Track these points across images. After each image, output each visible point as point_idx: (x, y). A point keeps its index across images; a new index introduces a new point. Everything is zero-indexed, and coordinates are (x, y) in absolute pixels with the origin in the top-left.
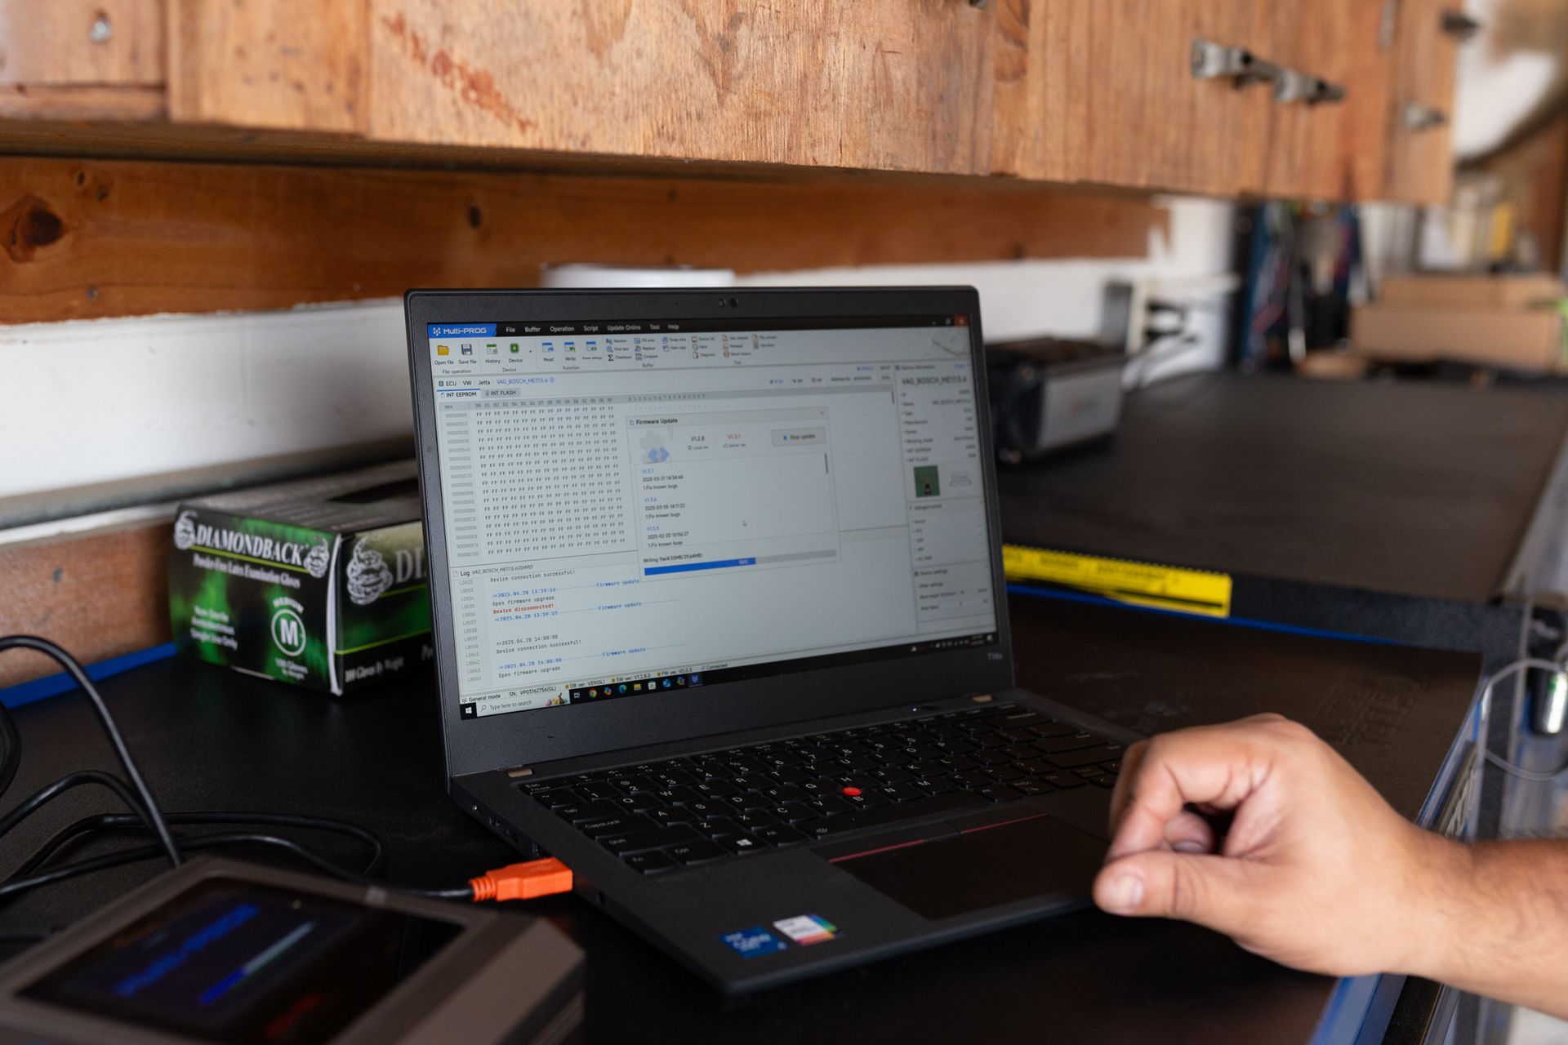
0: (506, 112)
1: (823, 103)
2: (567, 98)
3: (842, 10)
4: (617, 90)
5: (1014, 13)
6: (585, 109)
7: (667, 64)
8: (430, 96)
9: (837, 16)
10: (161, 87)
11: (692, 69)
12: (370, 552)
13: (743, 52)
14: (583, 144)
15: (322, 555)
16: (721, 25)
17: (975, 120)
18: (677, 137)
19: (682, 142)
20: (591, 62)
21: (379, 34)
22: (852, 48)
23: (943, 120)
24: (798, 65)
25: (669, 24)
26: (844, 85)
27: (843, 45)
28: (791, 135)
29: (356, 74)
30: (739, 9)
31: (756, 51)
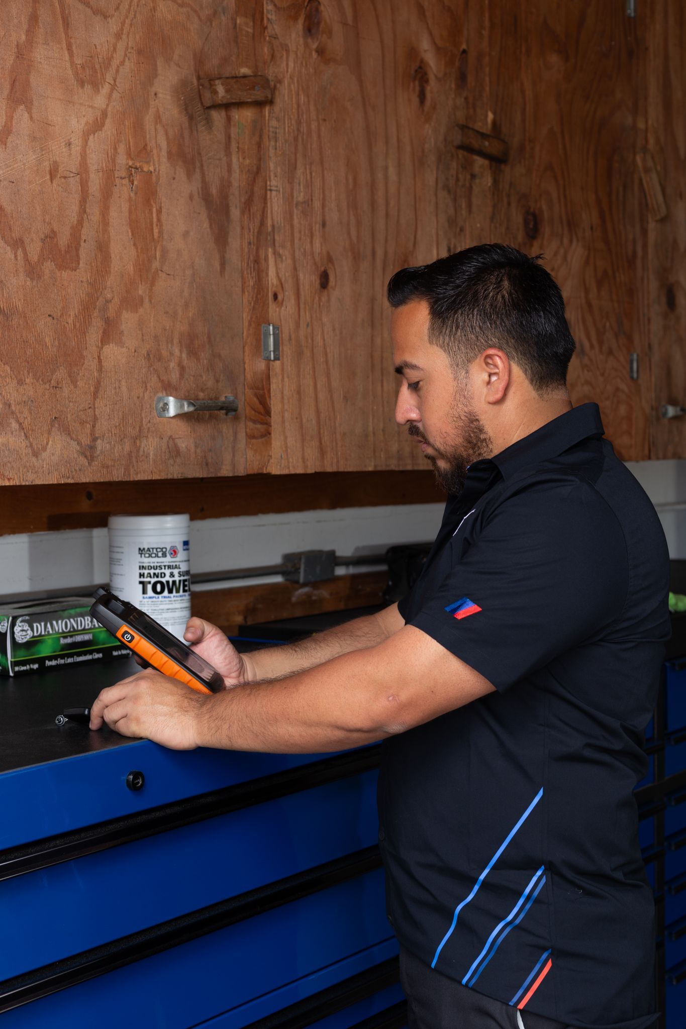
1: (141, 460)
2: (25, 470)
3: (149, 428)
4: (45, 466)
5: (260, 413)
6: (32, 472)
7: (65, 456)
9: (146, 431)
11: (76, 455)
12: (23, 623)
13: (99, 448)
15: (5, 624)
16: (89, 441)
17: (234, 456)
18: (71, 477)
19: (73, 478)
20: (34, 459)
22: (155, 439)
23: (212, 458)
24: (127, 449)
25: (65, 444)
26: (151, 453)
27: (151, 439)
28: (125, 472)
30: (97, 435)
31: (106, 447)
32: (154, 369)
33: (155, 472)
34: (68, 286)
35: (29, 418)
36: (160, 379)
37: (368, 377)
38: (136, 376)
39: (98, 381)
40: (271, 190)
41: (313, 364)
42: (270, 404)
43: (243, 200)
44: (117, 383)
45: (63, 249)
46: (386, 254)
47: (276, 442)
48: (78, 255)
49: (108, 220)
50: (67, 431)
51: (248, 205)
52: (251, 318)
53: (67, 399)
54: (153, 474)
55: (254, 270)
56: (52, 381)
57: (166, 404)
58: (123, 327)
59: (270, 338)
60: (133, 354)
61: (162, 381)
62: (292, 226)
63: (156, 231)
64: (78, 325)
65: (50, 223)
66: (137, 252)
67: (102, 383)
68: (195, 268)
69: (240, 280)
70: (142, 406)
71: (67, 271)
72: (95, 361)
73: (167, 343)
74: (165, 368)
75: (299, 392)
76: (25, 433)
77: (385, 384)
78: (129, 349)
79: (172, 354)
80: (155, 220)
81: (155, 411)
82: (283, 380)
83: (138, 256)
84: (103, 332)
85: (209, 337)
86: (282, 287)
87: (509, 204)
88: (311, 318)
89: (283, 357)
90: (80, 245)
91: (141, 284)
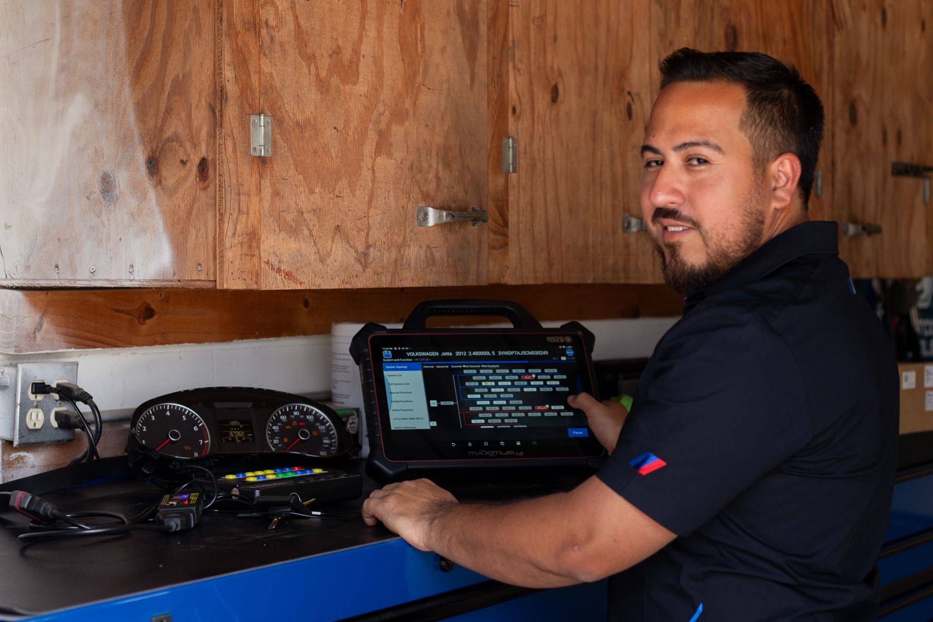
0: (296, 280)
1: (404, 267)
2: (313, 275)
3: (411, 237)
4: (329, 271)
5: (500, 225)
6: (319, 278)
7: (345, 263)
8: (276, 279)
9: (409, 240)
10: (215, 281)
11: (353, 262)
13: (372, 255)
14: (319, 287)
16: (363, 249)
17: (478, 266)
18: (349, 282)
19: (351, 284)
20: (320, 265)
21: (263, 265)
22: (416, 248)
23: (461, 267)
24: (393, 256)
25: (345, 251)
26: (413, 261)
27: (412, 248)
28: (391, 279)
29: (258, 275)
30: (370, 243)
31: (377, 255)
32: (416, 180)
33: (415, 280)
34: (350, 100)
35: (317, 226)
36: (420, 190)
37: (589, 190)
38: (402, 187)
39: (372, 191)
40: (512, 6)
41: (544, 177)
42: (508, 216)
43: (490, 16)
44: (386, 193)
45: (346, 64)
46: (606, 68)
47: (513, 254)
48: (358, 70)
49: (382, 36)
50: (347, 239)
51: (493, 23)
52: (494, 131)
53: (347, 208)
54: (414, 282)
55: (497, 84)
56: (336, 191)
57: (426, 214)
58: (392, 139)
59: (509, 151)
60: (400, 166)
61: (422, 192)
62: (529, 40)
63: (419, 46)
64: (356, 137)
65: (337, 39)
66: (405, 67)
67: (375, 193)
68: (451, 82)
69: (486, 94)
70: (406, 215)
71: (349, 85)
72: (369, 171)
73: (427, 155)
74: (425, 180)
75: (532, 205)
76: (314, 240)
77: (603, 198)
78: (396, 160)
79: (430, 166)
80: (419, 36)
81: (416, 221)
82: (519, 193)
83: (405, 71)
84: (376, 145)
85: (460, 150)
86: (520, 101)
87: (712, 17)
88: (544, 131)
89: (519, 169)
90: (360, 61)
91: (407, 98)
